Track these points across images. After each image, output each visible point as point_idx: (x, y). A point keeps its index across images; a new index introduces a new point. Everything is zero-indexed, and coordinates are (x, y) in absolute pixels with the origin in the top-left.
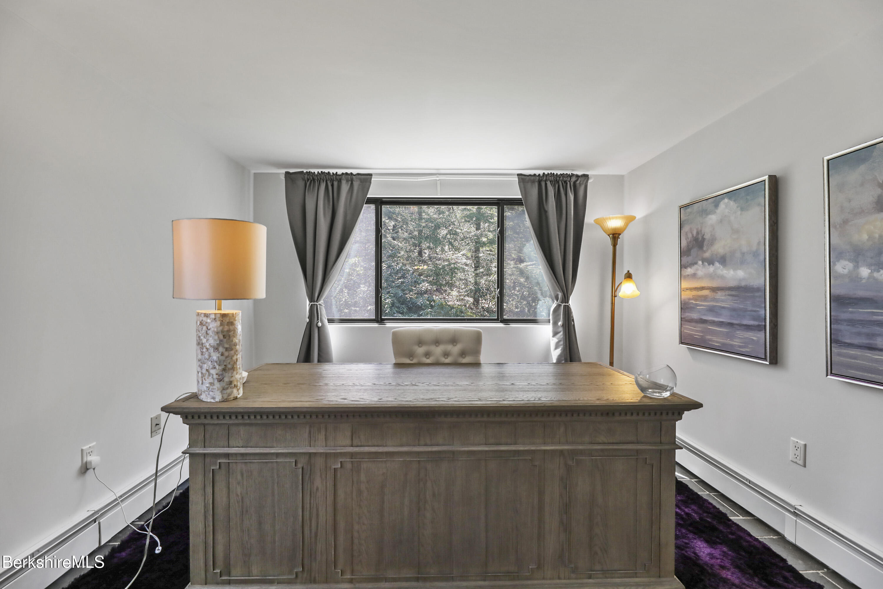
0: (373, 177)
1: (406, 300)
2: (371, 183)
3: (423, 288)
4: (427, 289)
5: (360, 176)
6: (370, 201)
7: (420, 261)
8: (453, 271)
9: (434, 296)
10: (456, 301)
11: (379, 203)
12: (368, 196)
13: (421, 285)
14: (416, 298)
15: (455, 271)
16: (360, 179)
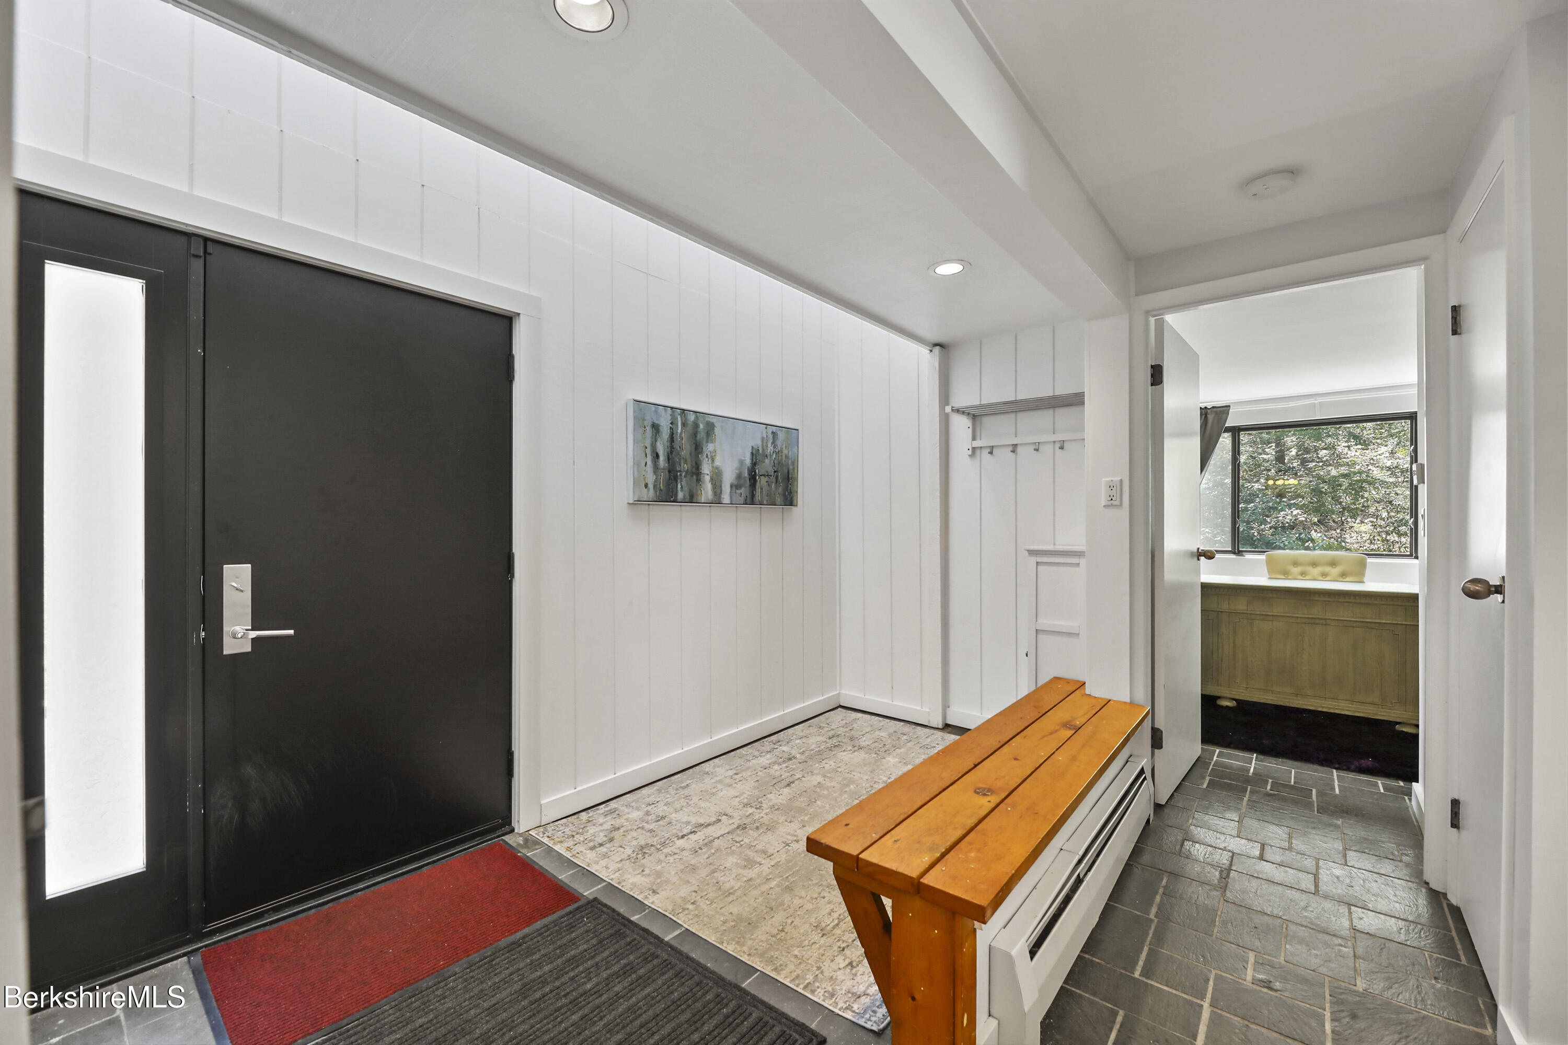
0: (1231, 408)
1: (1252, 538)
2: (1228, 414)
3: (1288, 517)
4: (1295, 520)
5: (1215, 409)
6: (1228, 430)
7: (1280, 471)
8: (1357, 489)
9: (1313, 532)
10: (1369, 541)
11: (1235, 431)
12: (1226, 426)
13: (1282, 513)
14: (1272, 535)
15: (1364, 487)
16: (1216, 412)
